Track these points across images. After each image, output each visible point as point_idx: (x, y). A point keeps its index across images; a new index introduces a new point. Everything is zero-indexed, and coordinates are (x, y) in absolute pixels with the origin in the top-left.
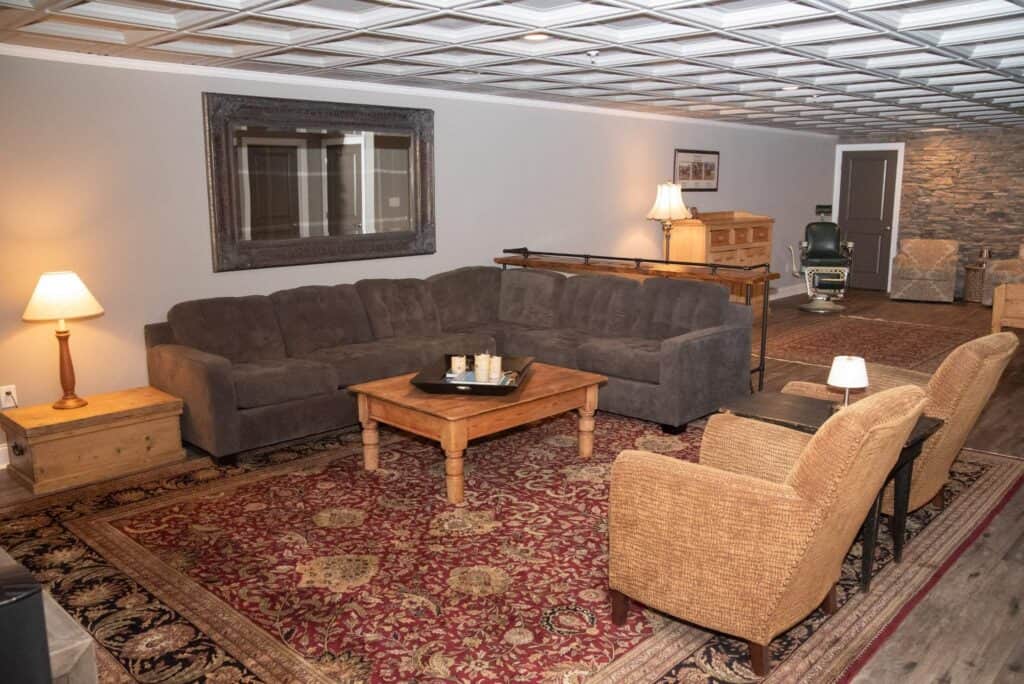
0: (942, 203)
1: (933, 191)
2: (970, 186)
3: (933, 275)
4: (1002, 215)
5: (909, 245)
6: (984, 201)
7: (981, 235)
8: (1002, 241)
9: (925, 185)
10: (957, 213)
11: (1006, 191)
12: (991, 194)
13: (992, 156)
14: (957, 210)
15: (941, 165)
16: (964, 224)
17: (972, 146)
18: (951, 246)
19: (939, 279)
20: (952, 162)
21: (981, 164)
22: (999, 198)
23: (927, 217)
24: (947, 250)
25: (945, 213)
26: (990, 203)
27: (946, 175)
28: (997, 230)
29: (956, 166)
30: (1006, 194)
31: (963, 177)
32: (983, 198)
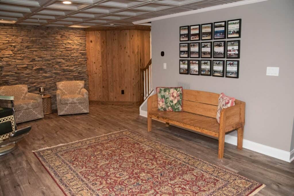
0: (10, 65)
1: (2, 58)
2: (23, 55)
4: (41, 69)
5: (2, 90)
6: (32, 63)
7: (33, 80)
8: (44, 82)
10: (18, 70)
12: (34, 59)
13: (31, 40)
14: (19, 68)
15: (4, 43)
16: (24, 75)
17: (19, 34)
18: (24, 88)
19: (35, 107)
20: (10, 42)
21: (26, 44)
22: (38, 61)
23: (2, 73)
24: (24, 90)
25: (12, 70)
26: (35, 64)
27: (8, 49)
28: (41, 77)
29: (13, 44)
30: (41, 59)
31: (18, 50)
32: (31, 61)
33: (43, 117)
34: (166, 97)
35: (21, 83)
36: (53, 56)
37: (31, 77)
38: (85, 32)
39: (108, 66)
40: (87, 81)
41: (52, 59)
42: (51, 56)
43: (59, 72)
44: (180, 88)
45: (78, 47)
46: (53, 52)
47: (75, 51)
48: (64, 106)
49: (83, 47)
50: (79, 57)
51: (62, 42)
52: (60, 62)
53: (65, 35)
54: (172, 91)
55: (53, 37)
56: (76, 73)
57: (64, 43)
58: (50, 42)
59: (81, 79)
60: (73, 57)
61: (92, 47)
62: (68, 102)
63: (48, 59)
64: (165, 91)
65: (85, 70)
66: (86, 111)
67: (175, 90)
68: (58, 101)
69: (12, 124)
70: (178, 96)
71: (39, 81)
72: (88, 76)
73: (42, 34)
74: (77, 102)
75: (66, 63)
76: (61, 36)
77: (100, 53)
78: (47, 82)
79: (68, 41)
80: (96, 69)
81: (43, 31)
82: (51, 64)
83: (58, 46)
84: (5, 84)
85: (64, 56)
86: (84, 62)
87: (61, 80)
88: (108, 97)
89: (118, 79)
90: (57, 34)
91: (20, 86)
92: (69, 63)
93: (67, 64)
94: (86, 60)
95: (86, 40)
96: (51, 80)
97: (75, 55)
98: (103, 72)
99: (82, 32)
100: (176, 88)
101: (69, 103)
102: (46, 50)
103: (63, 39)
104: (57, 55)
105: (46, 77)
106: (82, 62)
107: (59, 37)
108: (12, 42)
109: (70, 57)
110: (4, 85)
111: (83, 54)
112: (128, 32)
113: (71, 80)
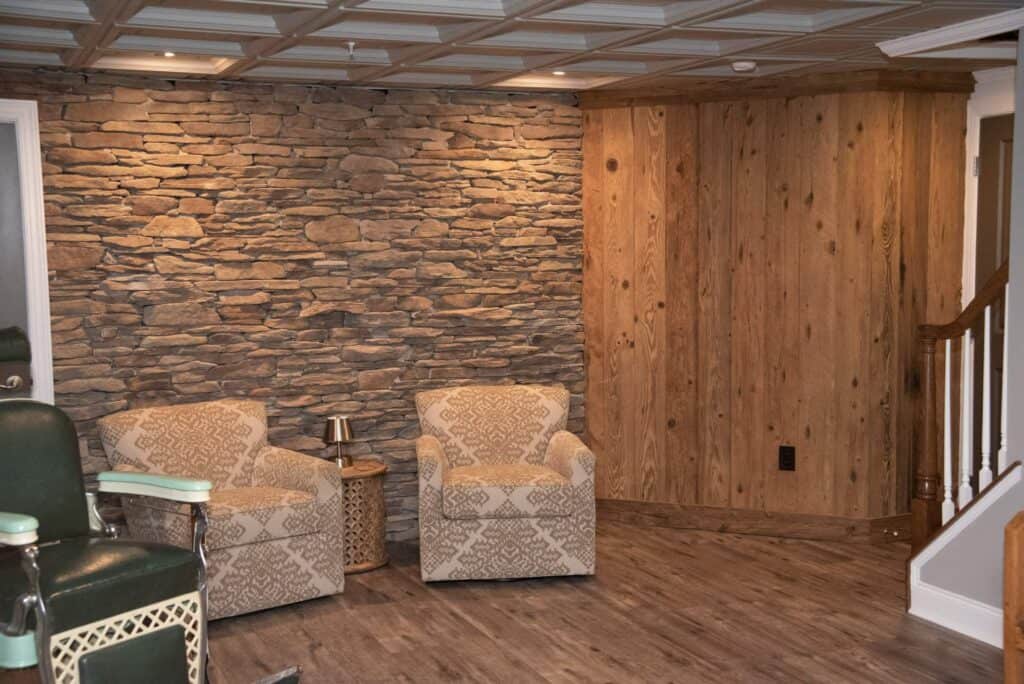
0: (183, 294)
1: (149, 256)
2: (252, 241)
3: (290, 523)
4: (340, 317)
5: (138, 431)
6: (294, 284)
7: (298, 378)
8: (351, 389)
9: (130, 241)
10: (223, 318)
11: (342, 254)
12: (308, 263)
13: (297, 159)
14: (225, 311)
15: (162, 179)
16: (250, 350)
17: (241, 128)
18: (249, 418)
19: (303, 529)
20: (192, 171)
21: (271, 182)
22: (329, 274)
23: (142, 337)
24: (246, 430)
25: (194, 321)
26: (310, 289)
27: (181, 209)
28: (335, 359)
29: (209, 185)
30: (343, 263)
31: (231, 216)
32: (292, 274)
33: (341, 589)
35: (231, 393)
36: (404, 248)
37: (285, 362)
38: (578, 112)
39: (705, 303)
40: (577, 388)
41: (400, 264)
42: (395, 246)
43: (430, 332)
45: (539, 197)
46: (407, 226)
47: (524, 220)
48: (457, 528)
49: (563, 196)
50: (542, 253)
51: (455, 171)
52: (438, 281)
53: (473, 129)
55: (407, 141)
56: (521, 341)
57: (465, 172)
58: (393, 172)
59: (547, 375)
60: (512, 253)
61: (614, 198)
62: (482, 511)
63: (380, 261)
65: (572, 326)
66: (576, 566)
68: (426, 502)
69: (190, 646)
71: (324, 380)
72: (584, 356)
73: (352, 125)
74: (532, 510)
75: (473, 287)
76: (451, 135)
77: (661, 228)
78: (369, 388)
79: (487, 164)
80: (636, 319)
81: (364, 113)
82: (391, 288)
83: (435, 189)
84: (151, 393)
85: (464, 246)
86: (568, 279)
87: (438, 380)
88: (697, 479)
89: (760, 385)
90: (432, 127)
91: (229, 406)
92: (488, 286)
93: (477, 290)
94: (580, 271)
95: (581, 159)
96: (391, 376)
97: (520, 241)
98: (671, 336)
99: (562, 111)
101: (488, 516)
102: (373, 215)
103: (461, 152)
104: (424, 240)
105: (362, 362)
106: (559, 282)
107: (439, 143)
108: (202, 171)
109: (492, 252)
110: (150, 401)
111: (562, 236)
112: (830, 105)
113: (493, 377)
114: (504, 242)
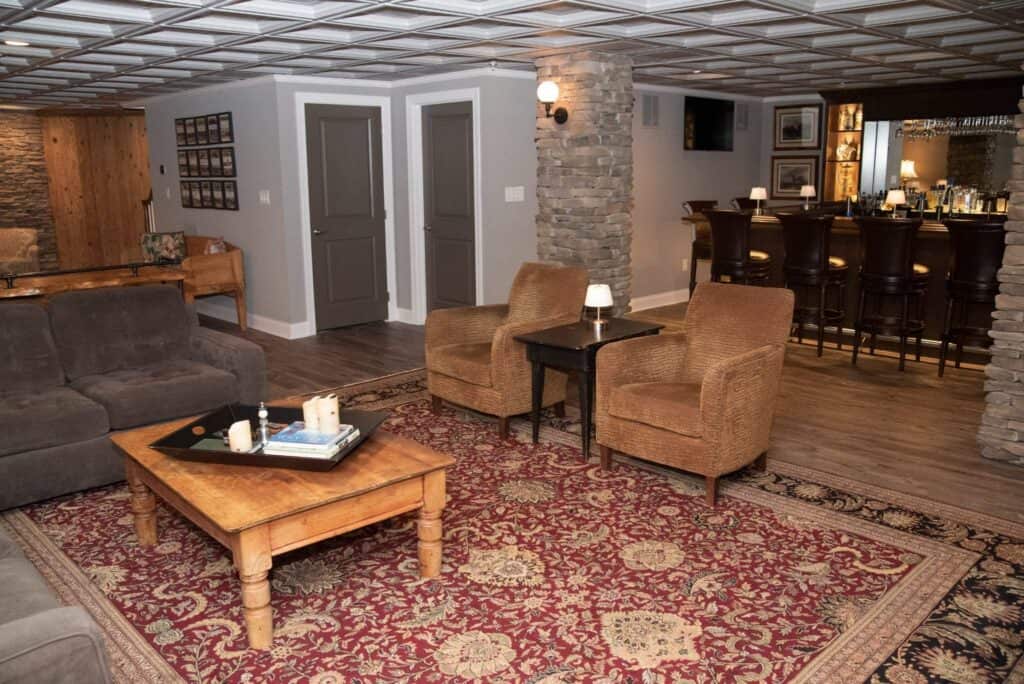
34: (156, 250)
38: (37, 118)
39: (97, 195)
44: (179, 233)
45: (22, 153)
47: (15, 162)
49: (34, 153)
50: (28, 176)
54: (165, 239)
56: (21, 212)
60: (11, 176)
61: (57, 153)
64: (154, 239)
65: (45, 206)
67: (171, 239)
70: (176, 248)
72: (52, 218)
80: (72, 203)
86: (41, 186)
89: (121, 226)
94: (46, 183)
95: (41, 137)
97: (16, 171)
98: (86, 209)
99: (30, 118)
100: (173, 235)
106: (37, 187)
111: (35, 169)
112: (134, 120)
113: (10, 226)
114: (7, 171)
